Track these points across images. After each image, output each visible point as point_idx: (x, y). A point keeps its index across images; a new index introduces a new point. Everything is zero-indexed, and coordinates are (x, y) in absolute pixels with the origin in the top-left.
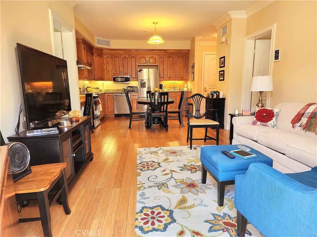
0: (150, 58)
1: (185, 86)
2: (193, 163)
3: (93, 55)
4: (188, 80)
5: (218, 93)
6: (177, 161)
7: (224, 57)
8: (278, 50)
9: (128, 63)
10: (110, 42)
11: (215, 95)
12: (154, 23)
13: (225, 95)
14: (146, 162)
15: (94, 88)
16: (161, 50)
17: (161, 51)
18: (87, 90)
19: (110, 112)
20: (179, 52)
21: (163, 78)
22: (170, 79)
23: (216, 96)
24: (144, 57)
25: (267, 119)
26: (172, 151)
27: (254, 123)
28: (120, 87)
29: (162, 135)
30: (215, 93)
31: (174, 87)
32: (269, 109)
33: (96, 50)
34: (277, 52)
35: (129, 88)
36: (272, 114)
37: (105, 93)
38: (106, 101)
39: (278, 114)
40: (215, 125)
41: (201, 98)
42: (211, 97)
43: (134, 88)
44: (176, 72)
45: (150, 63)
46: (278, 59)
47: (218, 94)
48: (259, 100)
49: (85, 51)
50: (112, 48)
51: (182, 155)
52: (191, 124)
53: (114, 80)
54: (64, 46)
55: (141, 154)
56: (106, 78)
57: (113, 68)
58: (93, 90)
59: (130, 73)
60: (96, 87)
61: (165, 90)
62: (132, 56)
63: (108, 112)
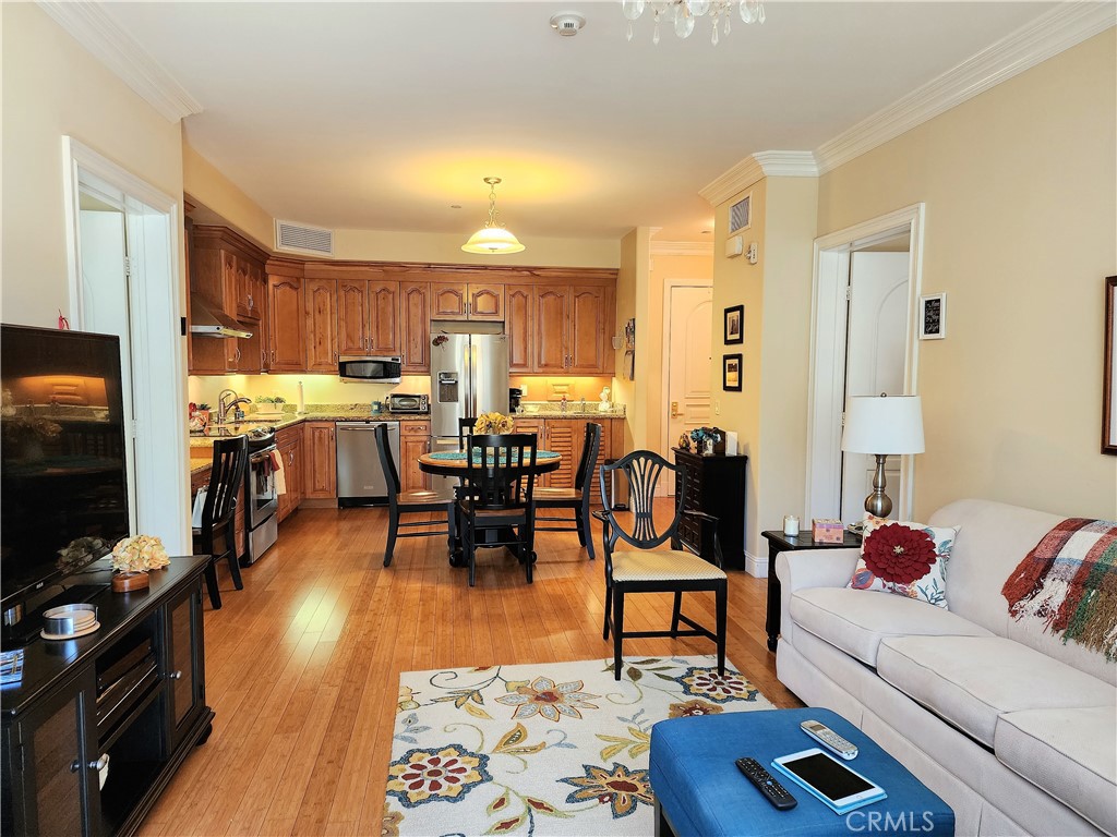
0: (476, 296)
1: (603, 395)
2: (623, 758)
3: (265, 281)
4: (614, 375)
5: (717, 435)
6: (559, 744)
7: (740, 308)
8: (938, 301)
9: (397, 313)
10: (332, 236)
11: (710, 443)
12: (486, 180)
13: (746, 447)
14: (431, 752)
15: (265, 401)
16: (514, 269)
17: (515, 273)
18: (237, 408)
19: (323, 490)
20: (579, 275)
21: (524, 365)
22: (547, 369)
23: (715, 447)
24: (455, 293)
25: (907, 571)
26: (540, 689)
27: (859, 583)
28: (365, 395)
29: (510, 601)
30: (710, 436)
31: (564, 399)
32: (914, 526)
33: (277, 263)
34: (933, 308)
35: (397, 400)
36: (926, 550)
37: (304, 421)
38: (307, 449)
39: (950, 549)
40: (709, 580)
41: (657, 466)
42: (694, 451)
43: (418, 399)
44: (570, 345)
45: (475, 311)
46: (937, 331)
47: (719, 439)
48: (876, 486)
49: (234, 270)
50: (337, 258)
51: (581, 710)
52: (618, 577)
53: (343, 370)
54: (133, 264)
55: (413, 705)
56: (311, 362)
57: (339, 327)
58: (259, 406)
59: (404, 348)
60: (273, 398)
61: (530, 408)
62: (413, 286)
63: (315, 490)
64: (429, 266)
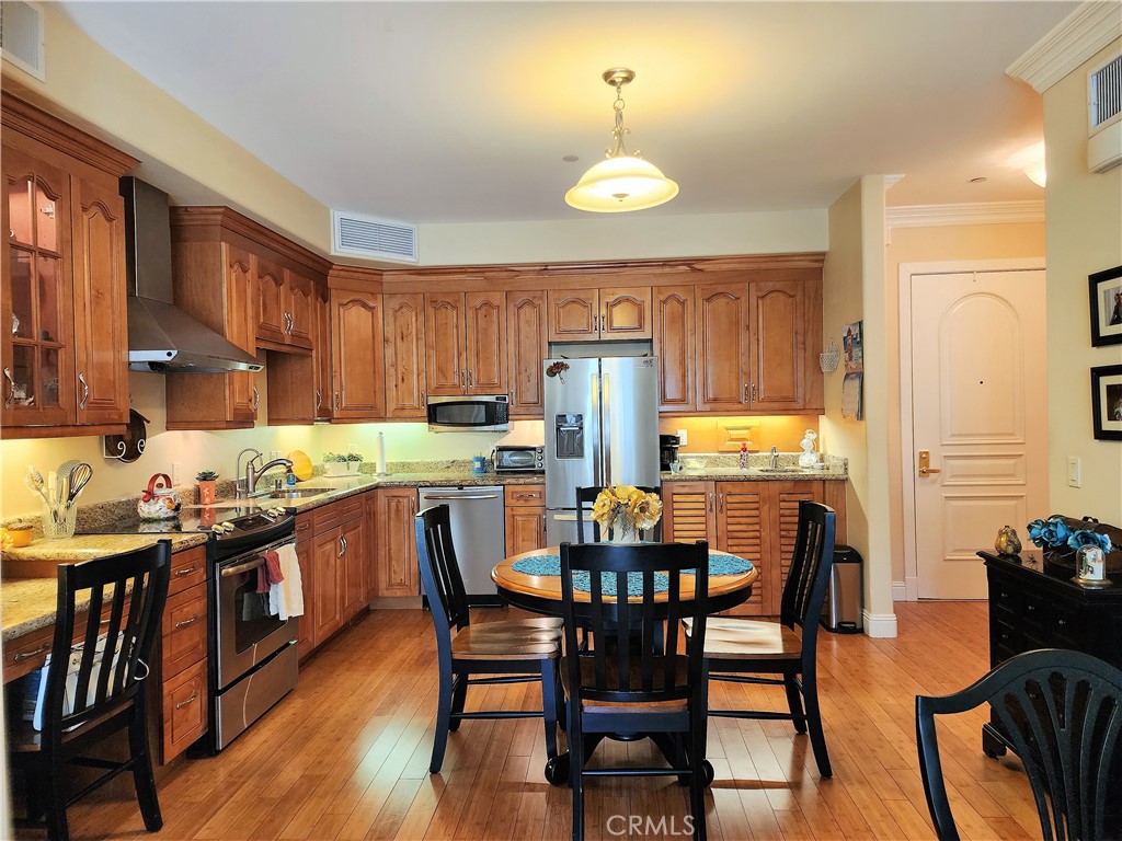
0: (610, 306)
1: (806, 442)
3: (327, 298)
4: (822, 411)
9: (503, 334)
10: (416, 233)
15: (334, 460)
16: (666, 263)
17: (667, 270)
19: (400, 584)
20: (764, 265)
21: (683, 401)
22: (718, 405)
24: (583, 303)
28: (463, 447)
31: (745, 450)
33: (341, 273)
35: (506, 454)
37: (376, 488)
38: (381, 526)
43: (533, 452)
44: (753, 368)
45: (610, 327)
53: (434, 415)
56: (391, 406)
57: (428, 357)
58: (327, 466)
59: (513, 382)
60: (345, 454)
61: (692, 464)
62: (525, 296)
63: (390, 585)
64: (544, 268)
